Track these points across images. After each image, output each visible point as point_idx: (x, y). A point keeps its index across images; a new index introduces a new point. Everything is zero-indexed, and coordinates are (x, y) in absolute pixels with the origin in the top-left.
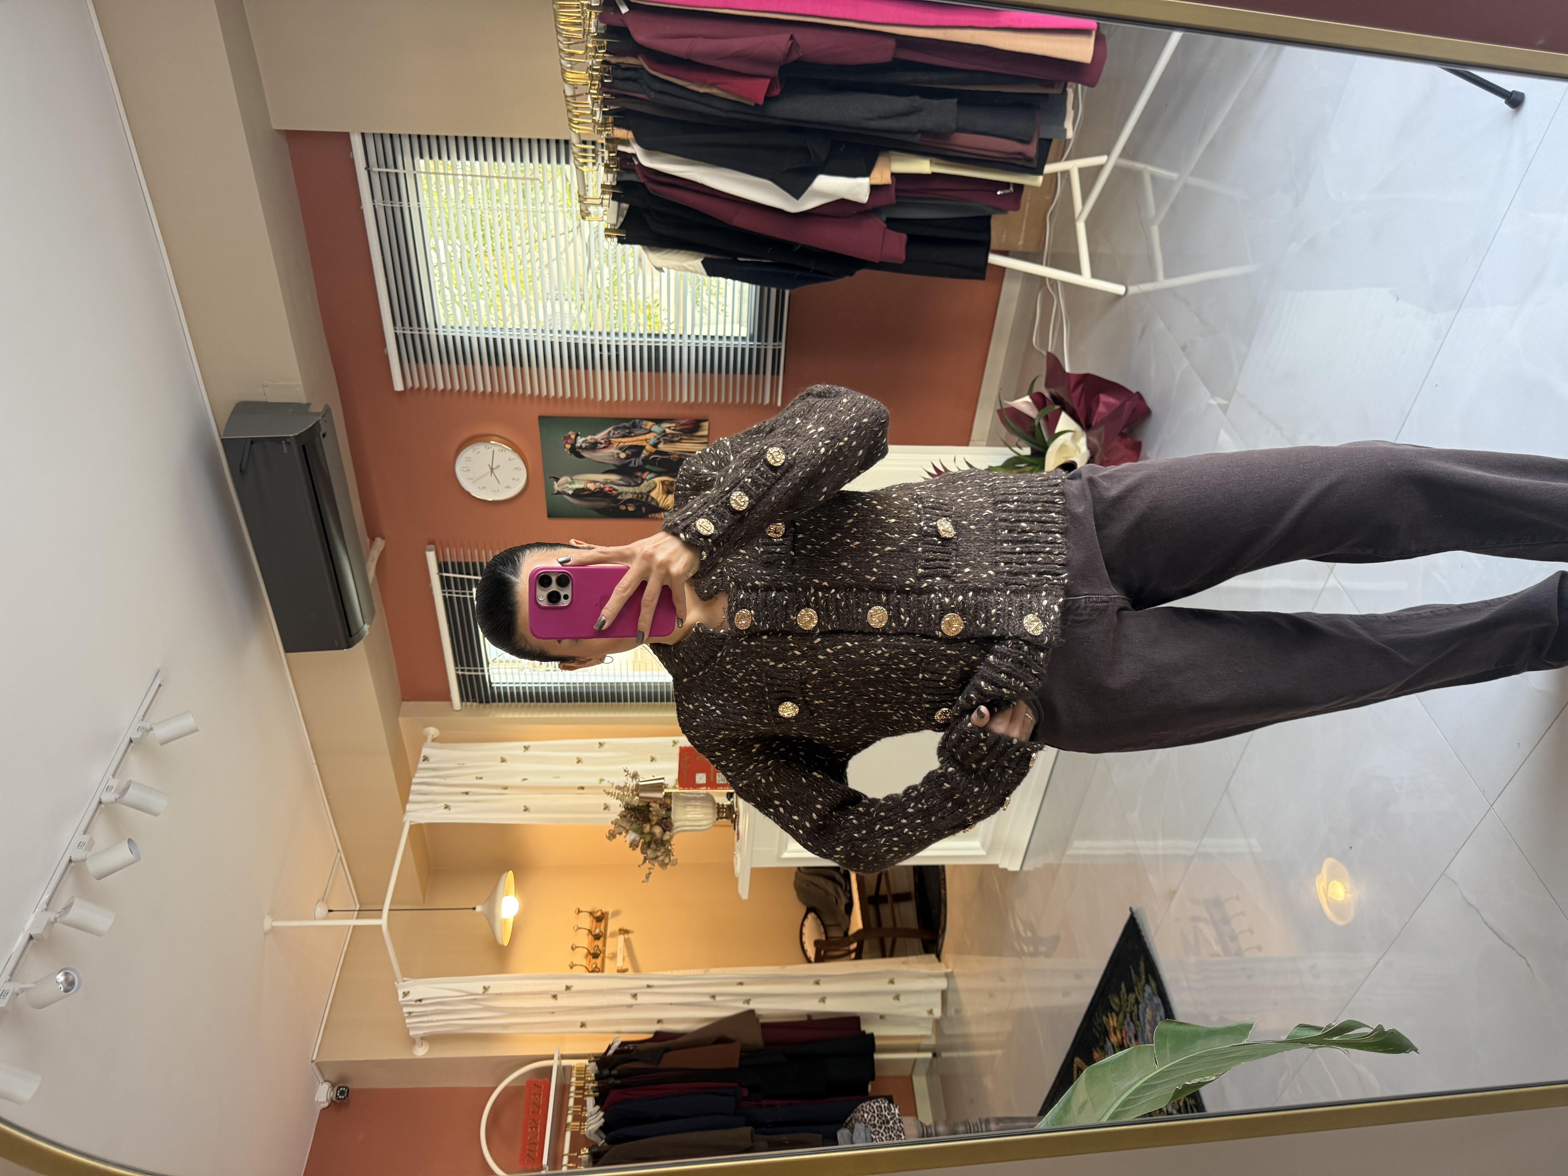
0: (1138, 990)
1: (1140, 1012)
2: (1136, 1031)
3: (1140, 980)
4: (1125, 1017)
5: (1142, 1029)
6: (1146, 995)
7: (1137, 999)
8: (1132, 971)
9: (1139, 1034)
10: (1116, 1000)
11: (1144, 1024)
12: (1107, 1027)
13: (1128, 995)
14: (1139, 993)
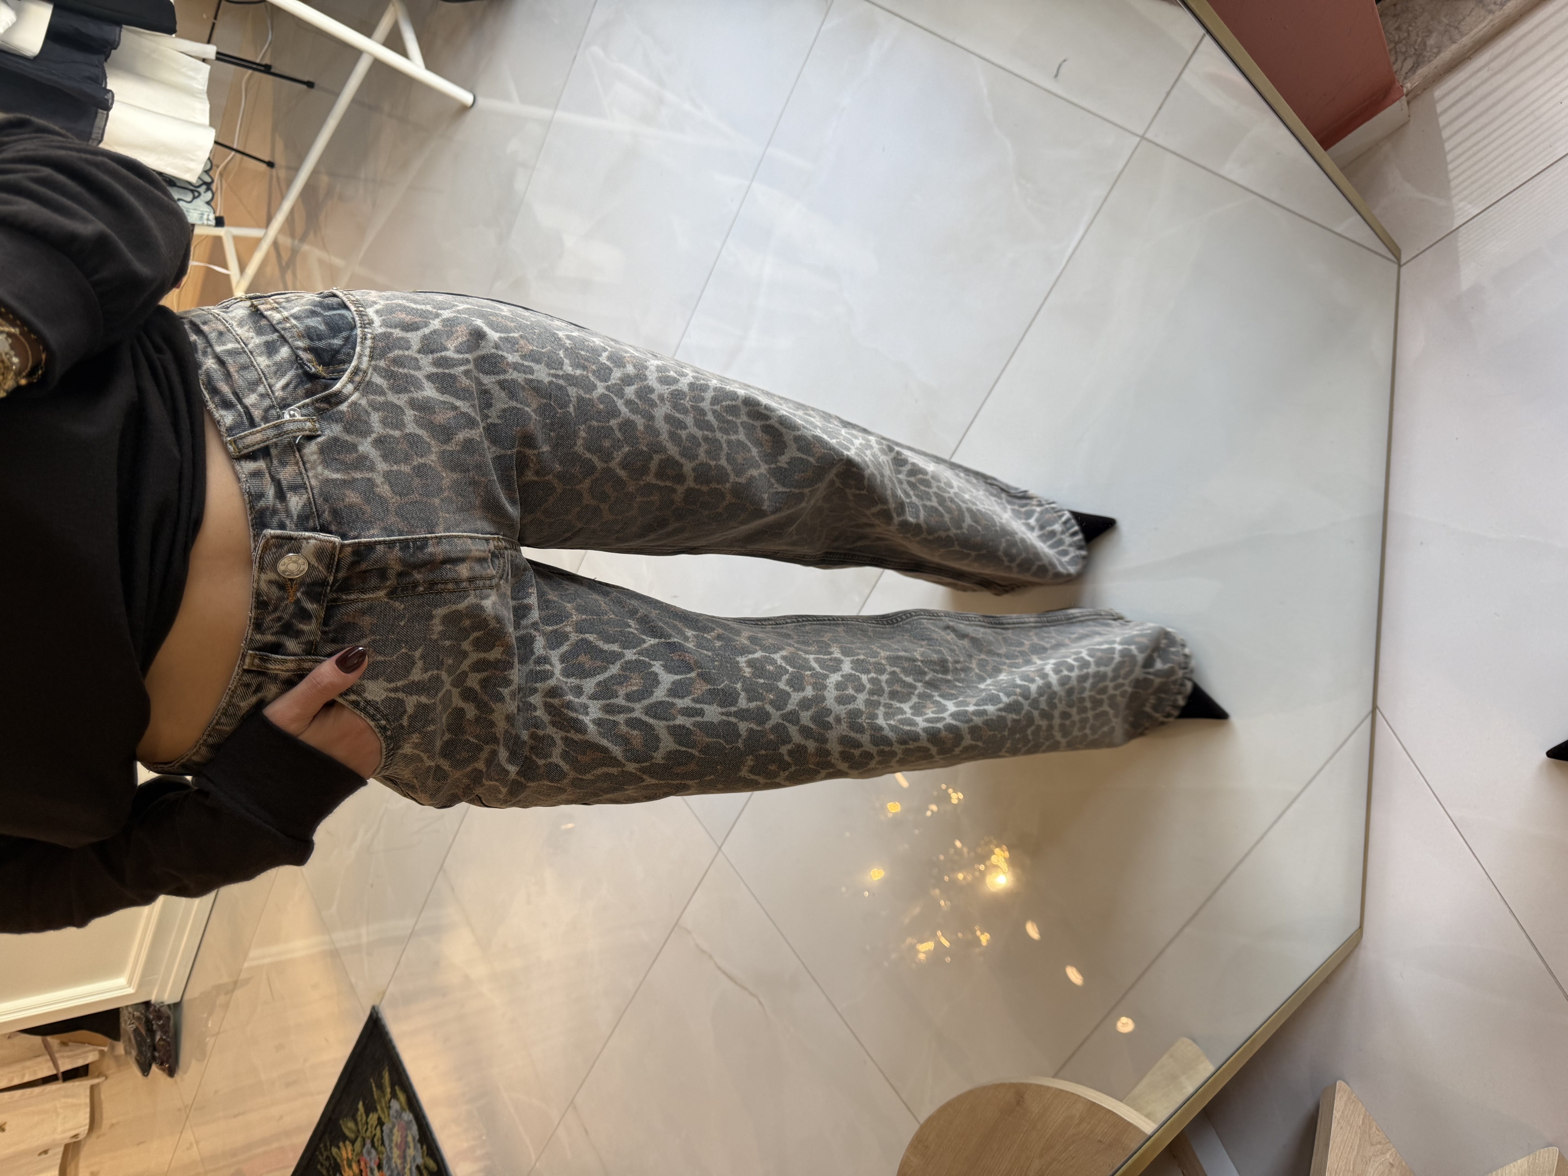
0: (382, 1108)
1: (384, 1134)
2: (379, 1159)
3: (384, 1096)
4: (364, 1145)
5: (388, 1156)
6: (392, 1112)
7: (379, 1119)
8: (373, 1085)
9: (384, 1162)
10: (351, 1125)
11: (391, 1148)
12: (338, 1160)
13: (367, 1116)
14: (383, 1112)
